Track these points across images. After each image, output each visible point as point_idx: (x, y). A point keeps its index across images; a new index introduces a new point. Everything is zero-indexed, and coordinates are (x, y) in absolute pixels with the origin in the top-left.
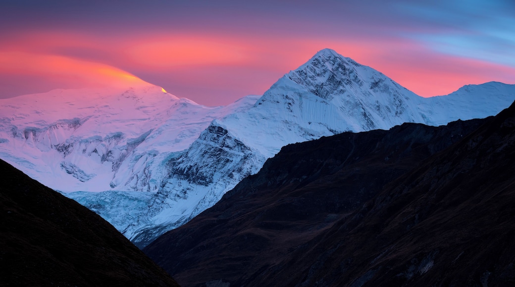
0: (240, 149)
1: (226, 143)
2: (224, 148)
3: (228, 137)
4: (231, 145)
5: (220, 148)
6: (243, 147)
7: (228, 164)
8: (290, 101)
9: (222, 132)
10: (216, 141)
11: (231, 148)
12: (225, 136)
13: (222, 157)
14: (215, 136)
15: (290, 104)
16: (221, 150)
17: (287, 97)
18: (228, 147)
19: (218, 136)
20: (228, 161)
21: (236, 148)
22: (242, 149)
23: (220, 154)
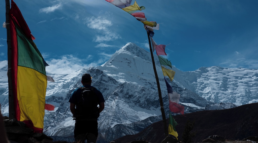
0: (112, 82)
1: (103, 79)
2: (102, 82)
3: (104, 75)
4: (106, 80)
5: (100, 81)
6: (114, 81)
7: (106, 91)
8: (129, 61)
9: (99, 72)
10: (96, 78)
11: (106, 82)
12: (102, 75)
13: (101, 86)
14: (95, 75)
15: (129, 63)
16: (100, 83)
17: (126, 59)
18: (104, 81)
19: (97, 75)
20: (105, 89)
21: (110, 82)
22: (113, 82)
23: (100, 85)
